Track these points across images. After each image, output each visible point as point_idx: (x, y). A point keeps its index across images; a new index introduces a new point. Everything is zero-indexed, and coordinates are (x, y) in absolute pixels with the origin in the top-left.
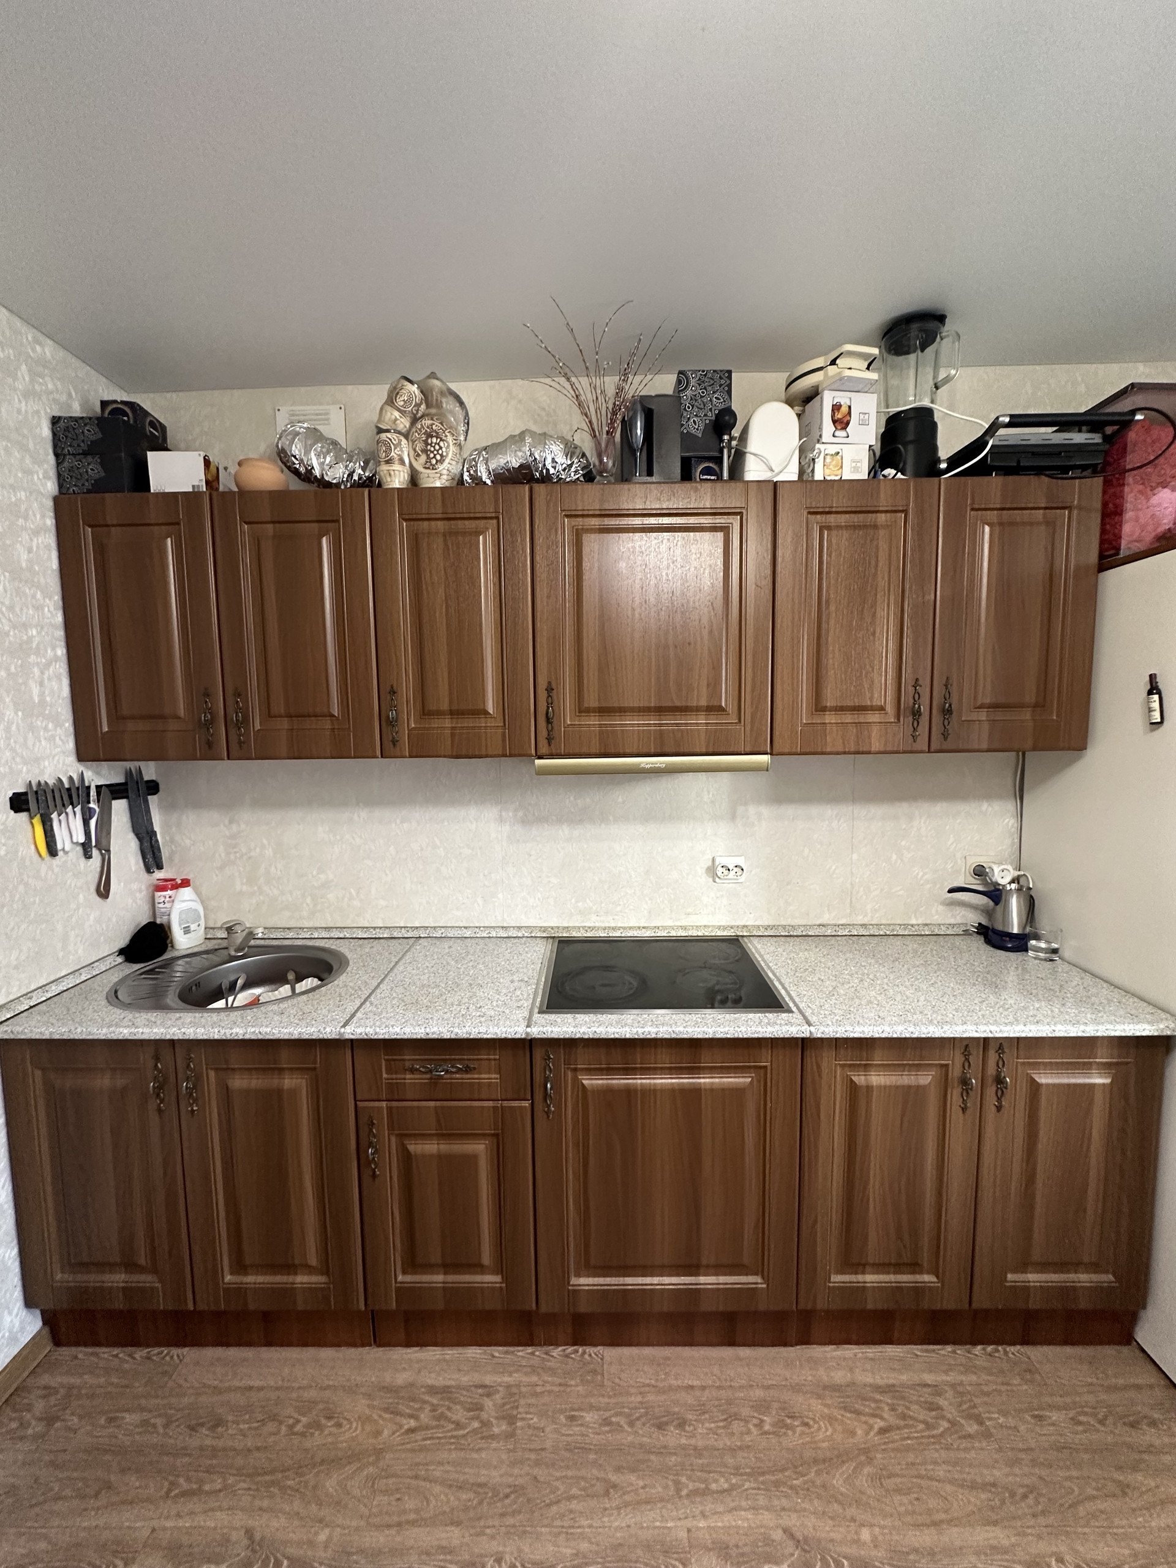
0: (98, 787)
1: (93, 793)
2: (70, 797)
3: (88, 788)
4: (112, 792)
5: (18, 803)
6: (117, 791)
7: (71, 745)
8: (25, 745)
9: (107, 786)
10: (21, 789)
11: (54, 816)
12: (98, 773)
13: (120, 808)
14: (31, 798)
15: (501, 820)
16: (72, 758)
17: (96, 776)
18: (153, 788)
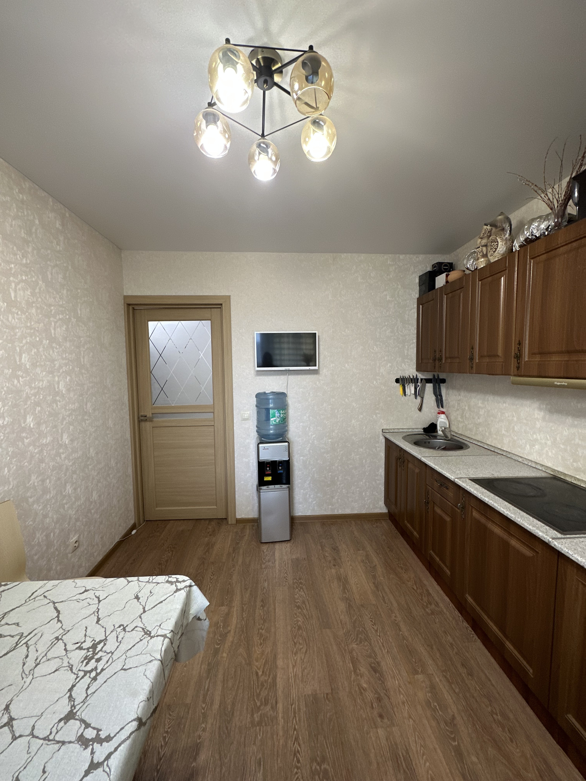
0: (422, 379)
1: (419, 380)
2: (412, 381)
3: (418, 379)
4: (426, 381)
5: (397, 381)
6: (428, 381)
7: (415, 367)
8: (401, 366)
9: (424, 379)
10: (399, 377)
11: (406, 385)
12: (423, 375)
13: (429, 387)
14: (400, 381)
15: (540, 409)
16: (415, 370)
17: (420, 376)
18: (443, 381)
